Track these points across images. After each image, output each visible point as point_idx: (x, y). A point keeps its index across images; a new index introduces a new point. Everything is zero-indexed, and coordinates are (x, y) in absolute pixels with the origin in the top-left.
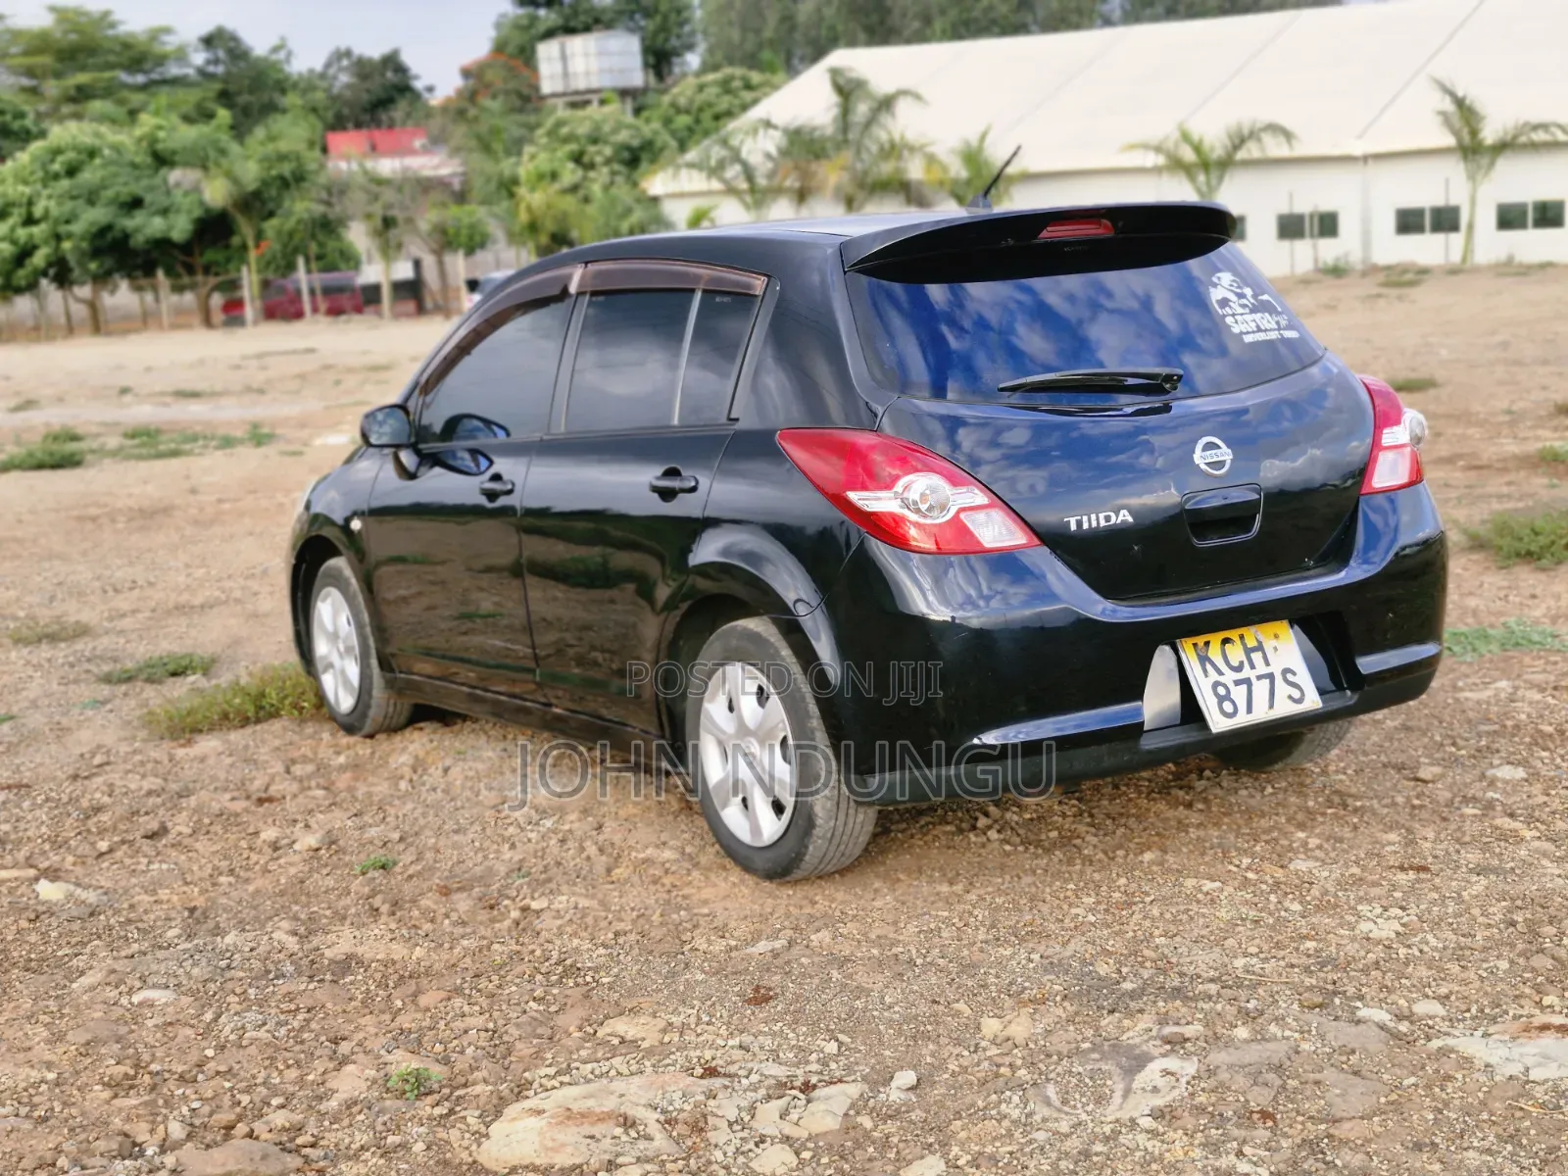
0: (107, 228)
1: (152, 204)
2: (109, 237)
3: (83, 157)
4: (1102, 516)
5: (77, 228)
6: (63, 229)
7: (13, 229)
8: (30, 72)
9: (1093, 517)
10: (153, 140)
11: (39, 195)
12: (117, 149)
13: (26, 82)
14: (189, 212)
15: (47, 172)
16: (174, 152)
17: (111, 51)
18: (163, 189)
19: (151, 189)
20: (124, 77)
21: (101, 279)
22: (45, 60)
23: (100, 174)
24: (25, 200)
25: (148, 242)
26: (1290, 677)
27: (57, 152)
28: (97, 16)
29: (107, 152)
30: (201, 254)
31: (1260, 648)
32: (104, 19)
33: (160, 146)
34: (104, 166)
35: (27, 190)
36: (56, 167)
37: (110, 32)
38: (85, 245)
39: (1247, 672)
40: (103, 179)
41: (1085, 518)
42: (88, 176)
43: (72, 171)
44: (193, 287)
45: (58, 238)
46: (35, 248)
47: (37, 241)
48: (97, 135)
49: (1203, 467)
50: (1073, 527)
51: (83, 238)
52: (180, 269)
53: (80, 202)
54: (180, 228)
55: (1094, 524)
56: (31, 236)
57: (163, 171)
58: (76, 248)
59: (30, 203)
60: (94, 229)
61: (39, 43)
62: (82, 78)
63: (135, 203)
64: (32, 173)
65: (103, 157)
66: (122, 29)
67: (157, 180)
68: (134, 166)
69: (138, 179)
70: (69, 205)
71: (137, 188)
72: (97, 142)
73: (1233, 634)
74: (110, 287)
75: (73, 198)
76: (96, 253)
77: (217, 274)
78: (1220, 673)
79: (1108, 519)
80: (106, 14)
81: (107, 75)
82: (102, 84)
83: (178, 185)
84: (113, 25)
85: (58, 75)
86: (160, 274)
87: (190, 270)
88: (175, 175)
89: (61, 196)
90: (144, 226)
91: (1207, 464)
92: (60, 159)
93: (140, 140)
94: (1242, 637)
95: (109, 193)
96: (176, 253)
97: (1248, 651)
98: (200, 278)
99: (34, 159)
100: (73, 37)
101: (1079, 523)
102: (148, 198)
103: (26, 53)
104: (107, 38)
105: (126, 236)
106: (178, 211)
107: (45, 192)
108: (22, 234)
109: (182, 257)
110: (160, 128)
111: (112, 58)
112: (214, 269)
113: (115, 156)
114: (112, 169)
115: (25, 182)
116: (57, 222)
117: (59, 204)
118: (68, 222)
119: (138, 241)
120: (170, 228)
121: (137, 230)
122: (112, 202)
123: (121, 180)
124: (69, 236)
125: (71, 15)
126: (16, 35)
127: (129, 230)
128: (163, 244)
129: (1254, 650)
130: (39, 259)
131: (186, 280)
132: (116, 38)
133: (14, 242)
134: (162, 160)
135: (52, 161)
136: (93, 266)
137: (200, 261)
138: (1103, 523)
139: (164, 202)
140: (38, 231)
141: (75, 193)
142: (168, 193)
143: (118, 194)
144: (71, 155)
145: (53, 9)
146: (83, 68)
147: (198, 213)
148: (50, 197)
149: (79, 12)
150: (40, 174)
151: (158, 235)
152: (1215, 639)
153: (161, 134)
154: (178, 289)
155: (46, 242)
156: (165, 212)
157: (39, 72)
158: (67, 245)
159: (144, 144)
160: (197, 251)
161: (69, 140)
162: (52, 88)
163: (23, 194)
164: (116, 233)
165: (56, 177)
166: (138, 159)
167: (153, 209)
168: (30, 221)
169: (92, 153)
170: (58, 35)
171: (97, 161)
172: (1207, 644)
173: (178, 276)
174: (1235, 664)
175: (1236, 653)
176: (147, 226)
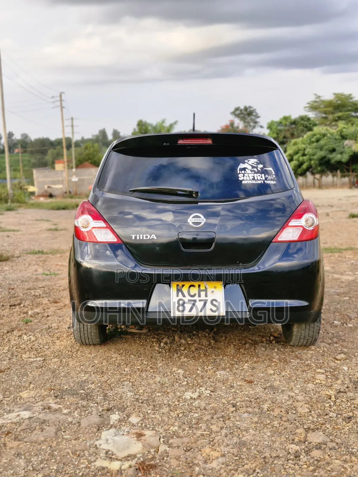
0: (325, 157)
1: (338, 150)
2: (325, 160)
3: (321, 137)
4: (144, 236)
5: (315, 157)
6: (312, 157)
7: (299, 157)
8: (325, 113)
9: (141, 236)
10: (341, 131)
11: (307, 147)
12: (332, 134)
13: (324, 115)
14: (349, 153)
15: (310, 141)
16: (347, 135)
17: (351, 106)
18: (342, 146)
19: (339, 146)
20: (353, 114)
21: (322, 172)
22: (330, 109)
23: (325, 141)
24: (303, 149)
25: (335, 162)
26: (214, 302)
27: (315, 135)
28: (347, 96)
29: (329, 135)
30: (352, 166)
31: (206, 290)
32: (349, 97)
33: (343, 133)
34: (327, 139)
35: (304, 146)
36: (313, 139)
37: (351, 100)
38: (317, 162)
39: (196, 298)
40: (326, 143)
41: (138, 236)
42: (322, 142)
43: (318, 141)
44: (348, 176)
45: (311, 160)
46: (304, 163)
47: (305, 161)
48: (327, 130)
49: (191, 224)
50: (133, 238)
51: (317, 160)
52: (345, 170)
53: (318, 150)
54: (345, 158)
55: (141, 238)
56: (303, 159)
57: (343, 141)
58: (315, 163)
59: (305, 150)
60: (320, 158)
61: (329, 104)
62: (340, 114)
63: (334, 150)
64: (307, 141)
65: (327, 136)
66: (354, 99)
67: (341, 143)
68: (336, 139)
69: (335, 143)
70: (314, 151)
71: (334, 146)
72: (326, 132)
73: (196, 284)
74: (326, 175)
75: (317, 148)
76: (320, 164)
77: (356, 172)
78: (184, 296)
79: (147, 237)
80: (350, 95)
81: (347, 113)
82: (345, 116)
83: (347, 145)
84: (351, 99)
85: (333, 113)
86: (339, 172)
87: (348, 171)
88: (346, 142)
89: (313, 148)
90: (335, 157)
91: (193, 223)
92: (315, 137)
93: (338, 131)
94: (199, 286)
95: (326, 147)
96: (344, 165)
97: (200, 291)
98: (351, 173)
99: (308, 137)
100: (339, 102)
101: (136, 237)
102: (337, 149)
103: (325, 107)
104: (349, 102)
105: (329, 160)
106: (346, 153)
107: (309, 147)
108: (301, 158)
109: (346, 167)
110: (344, 128)
111: (350, 108)
112: (355, 171)
113: (331, 136)
114: (329, 140)
115: (304, 144)
116: (310, 155)
117: (312, 150)
118: (313, 155)
119: (333, 161)
120: (342, 158)
121: (333, 158)
122: (326, 150)
123: (331, 143)
124: (314, 159)
125: (339, 96)
126: (323, 102)
127: (330, 158)
128: (339, 163)
129: (203, 290)
130: (304, 166)
131: (346, 173)
132: (352, 102)
133: (298, 161)
134: (344, 137)
135: (313, 138)
136: (319, 168)
137: (351, 168)
138: (145, 238)
139: (342, 150)
140: (305, 158)
141: (317, 147)
142: (344, 147)
143: (328, 148)
144: (318, 136)
145: (335, 94)
146: (341, 111)
147: (351, 154)
148: (310, 148)
149: (342, 95)
150: (308, 141)
151: (339, 160)
152: (187, 284)
153: (344, 130)
154: (343, 176)
155: (307, 161)
156: (341, 153)
157: (328, 113)
158: (312, 162)
159: (339, 133)
160: (351, 165)
161: (318, 131)
162: (331, 117)
163: (303, 147)
164: (326, 159)
165: (313, 142)
166: (337, 137)
167: (338, 152)
168: (304, 155)
169: (324, 135)
170: (335, 102)
171: (326, 138)
172: (183, 286)
173: (344, 172)
174: (192, 294)
175: (194, 291)
176: (336, 157)
